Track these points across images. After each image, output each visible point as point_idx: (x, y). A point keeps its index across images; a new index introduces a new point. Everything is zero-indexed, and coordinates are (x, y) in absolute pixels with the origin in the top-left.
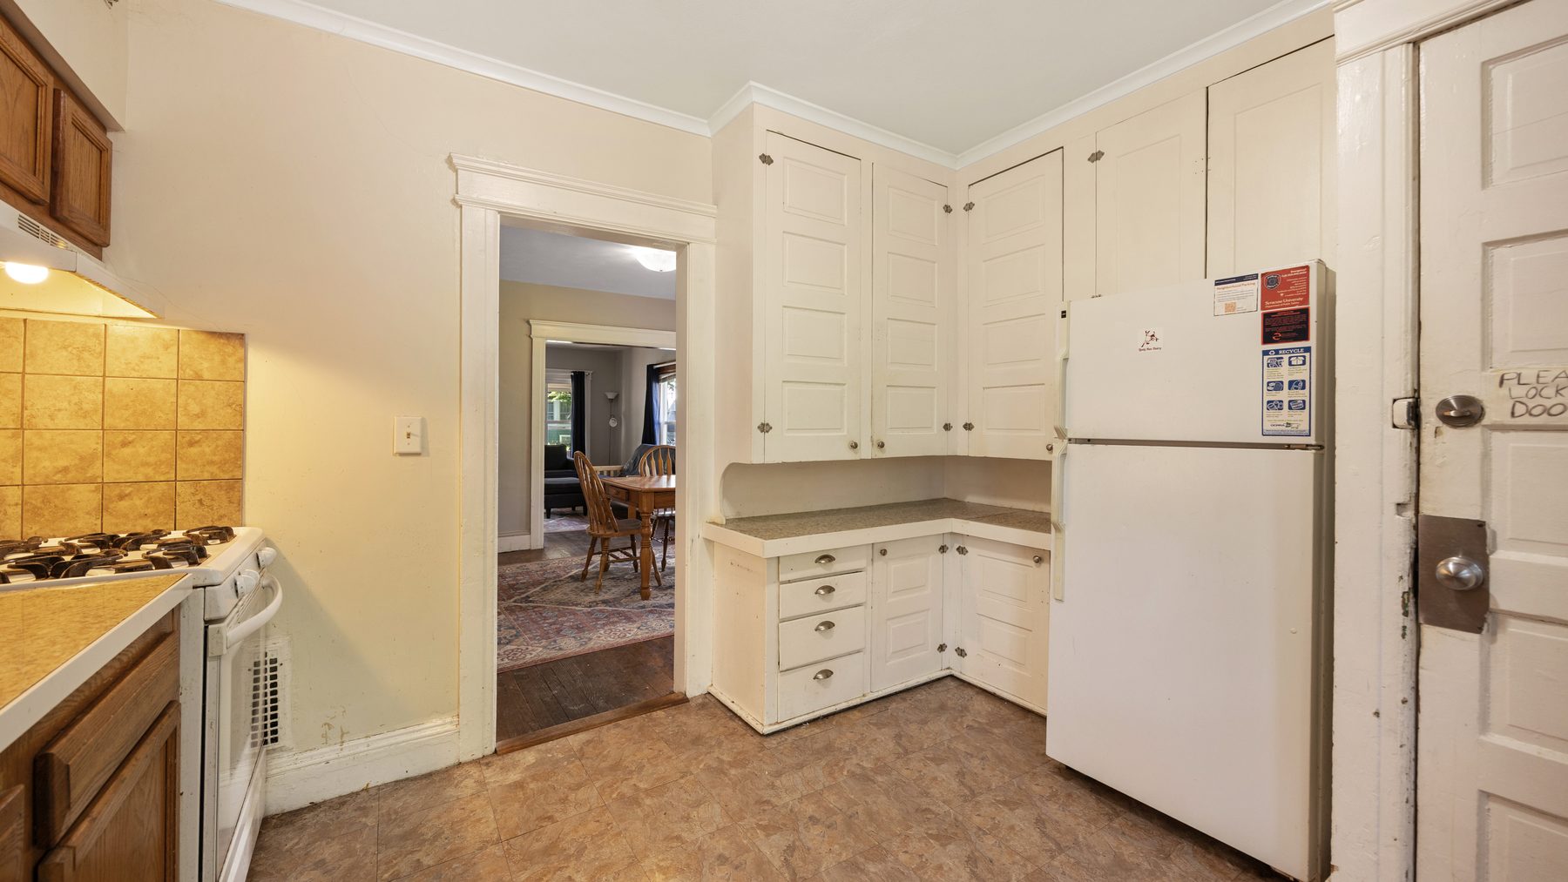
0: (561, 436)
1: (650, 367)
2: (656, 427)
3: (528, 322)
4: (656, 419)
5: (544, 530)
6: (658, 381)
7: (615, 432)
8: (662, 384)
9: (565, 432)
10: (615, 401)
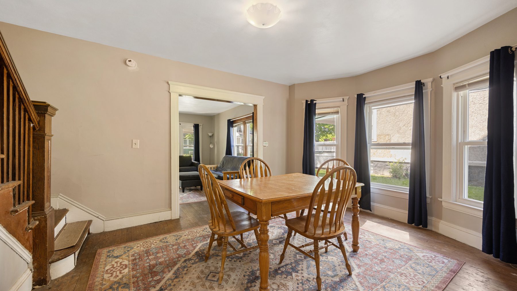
0: (189, 152)
1: (229, 121)
2: (232, 147)
3: (168, 83)
4: (232, 144)
5: (181, 202)
6: (233, 127)
7: (212, 150)
8: (234, 128)
9: (191, 150)
10: (212, 136)
